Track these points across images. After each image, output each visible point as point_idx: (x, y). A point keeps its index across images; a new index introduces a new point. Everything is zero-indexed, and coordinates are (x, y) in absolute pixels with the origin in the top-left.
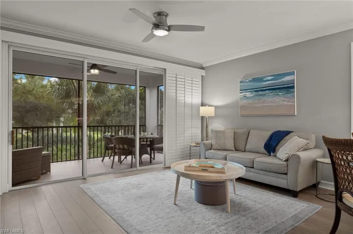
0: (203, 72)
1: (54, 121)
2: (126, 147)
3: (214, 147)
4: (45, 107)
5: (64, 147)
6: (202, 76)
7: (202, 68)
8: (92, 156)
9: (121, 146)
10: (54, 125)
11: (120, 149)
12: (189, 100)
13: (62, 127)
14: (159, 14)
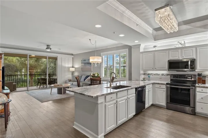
0: (73, 56)
1: (19, 72)
2: (44, 81)
3: (72, 81)
4: (13, 66)
5: (24, 84)
6: (73, 58)
7: (73, 55)
8: (30, 86)
9: (42, 81)
10: (19, 74)
11: (42, 82)
12: (67, 65)
13: (19, 75)
14: (48, 45)
